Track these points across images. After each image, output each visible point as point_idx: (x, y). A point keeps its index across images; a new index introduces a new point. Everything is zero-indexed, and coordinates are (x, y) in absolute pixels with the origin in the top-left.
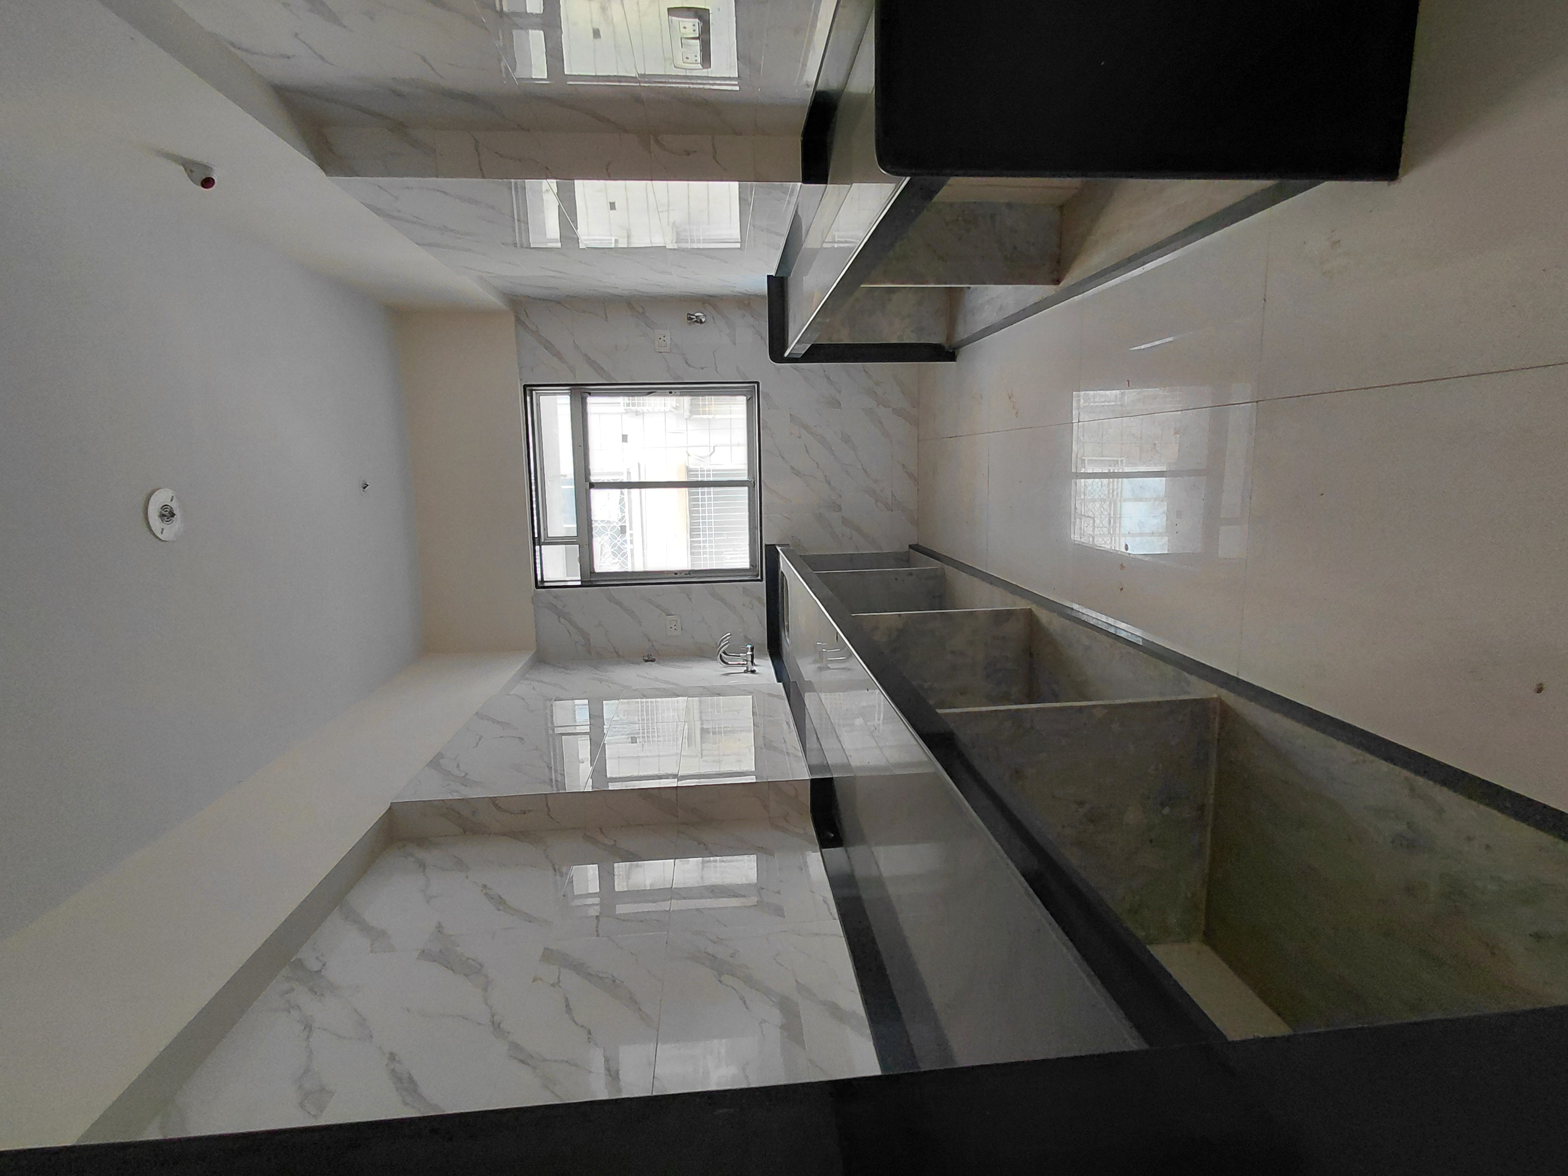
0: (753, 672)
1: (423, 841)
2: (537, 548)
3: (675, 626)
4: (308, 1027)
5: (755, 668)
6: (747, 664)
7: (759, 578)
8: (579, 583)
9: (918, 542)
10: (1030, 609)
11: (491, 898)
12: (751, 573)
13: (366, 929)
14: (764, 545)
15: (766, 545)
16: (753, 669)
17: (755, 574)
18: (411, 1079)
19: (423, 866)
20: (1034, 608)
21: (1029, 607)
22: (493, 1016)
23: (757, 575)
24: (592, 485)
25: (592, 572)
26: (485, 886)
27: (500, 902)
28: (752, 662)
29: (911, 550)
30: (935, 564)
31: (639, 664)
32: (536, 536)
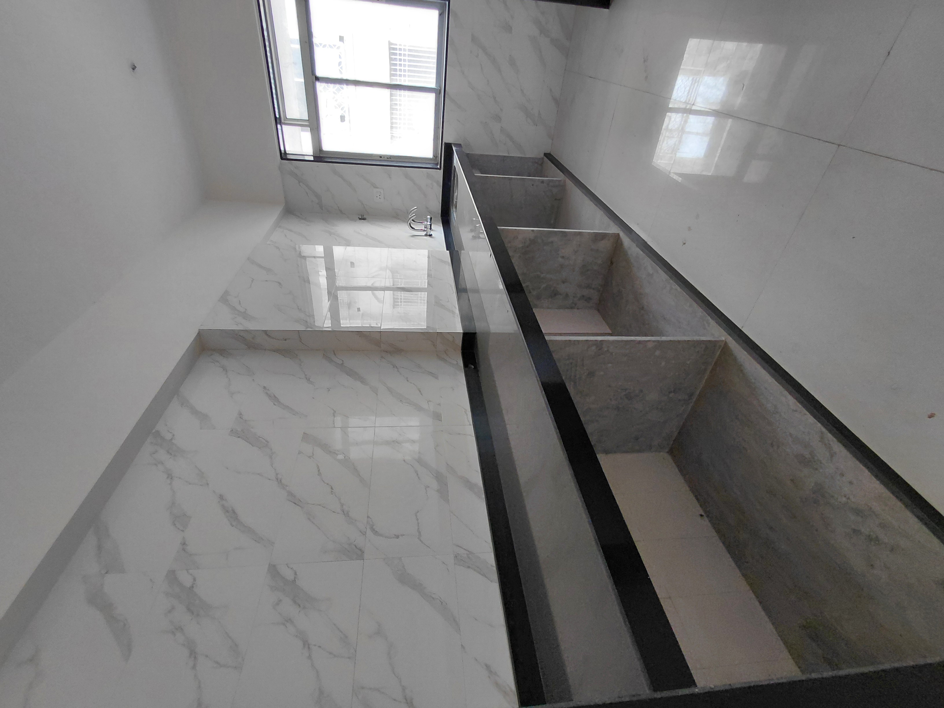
0: (430, 235)
1: (223, 352)
2: (279, 126)
3: (380, 196)
4: (170, 476)
5: (432, 233)
6: (427, 230)
7: (439, 167)
8: (312, 158)
9: (550, 152)
10: (619, 233)
11: (269, 396)
12: (433, 162)
13: (195, 412)
14: (443, 143)
15: (445, 143)
16: (430, 234)
17: (437, 162)
18: (234, 512)
19: (225, 369)
20: (622, 235)
21: (618, 232)
22: (277, 474)
23: (437, 164)
24: (317, 79)
25: (321, 150)
26: (265, 388)
27: (274, 399)
28: (431, 229)
29: (545, 157)
30: (560, 176)
31: (355, 221)
32: (278, 116)
